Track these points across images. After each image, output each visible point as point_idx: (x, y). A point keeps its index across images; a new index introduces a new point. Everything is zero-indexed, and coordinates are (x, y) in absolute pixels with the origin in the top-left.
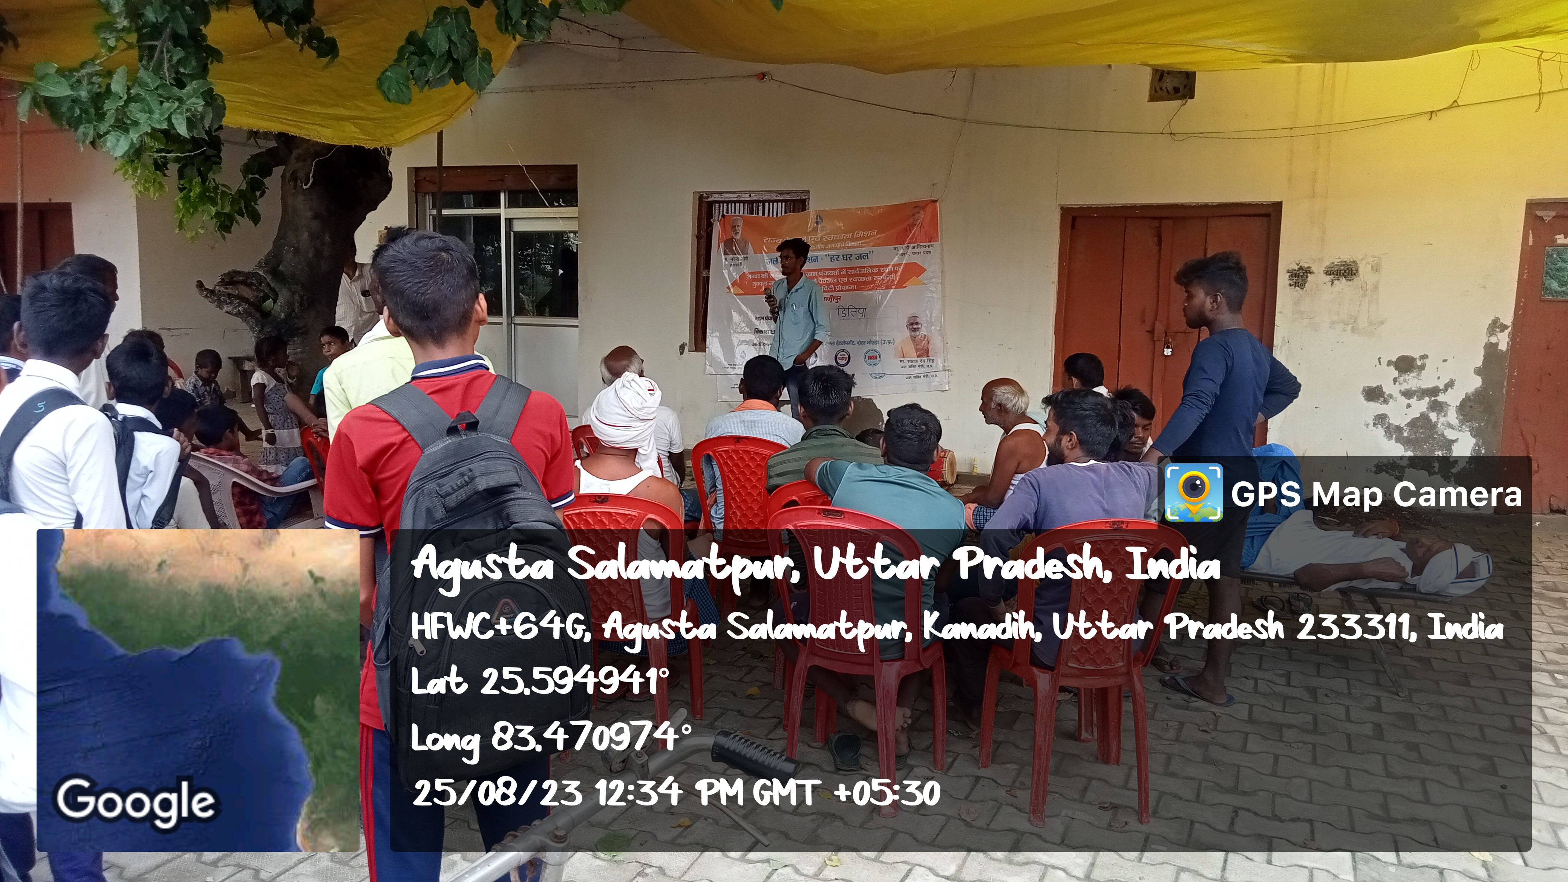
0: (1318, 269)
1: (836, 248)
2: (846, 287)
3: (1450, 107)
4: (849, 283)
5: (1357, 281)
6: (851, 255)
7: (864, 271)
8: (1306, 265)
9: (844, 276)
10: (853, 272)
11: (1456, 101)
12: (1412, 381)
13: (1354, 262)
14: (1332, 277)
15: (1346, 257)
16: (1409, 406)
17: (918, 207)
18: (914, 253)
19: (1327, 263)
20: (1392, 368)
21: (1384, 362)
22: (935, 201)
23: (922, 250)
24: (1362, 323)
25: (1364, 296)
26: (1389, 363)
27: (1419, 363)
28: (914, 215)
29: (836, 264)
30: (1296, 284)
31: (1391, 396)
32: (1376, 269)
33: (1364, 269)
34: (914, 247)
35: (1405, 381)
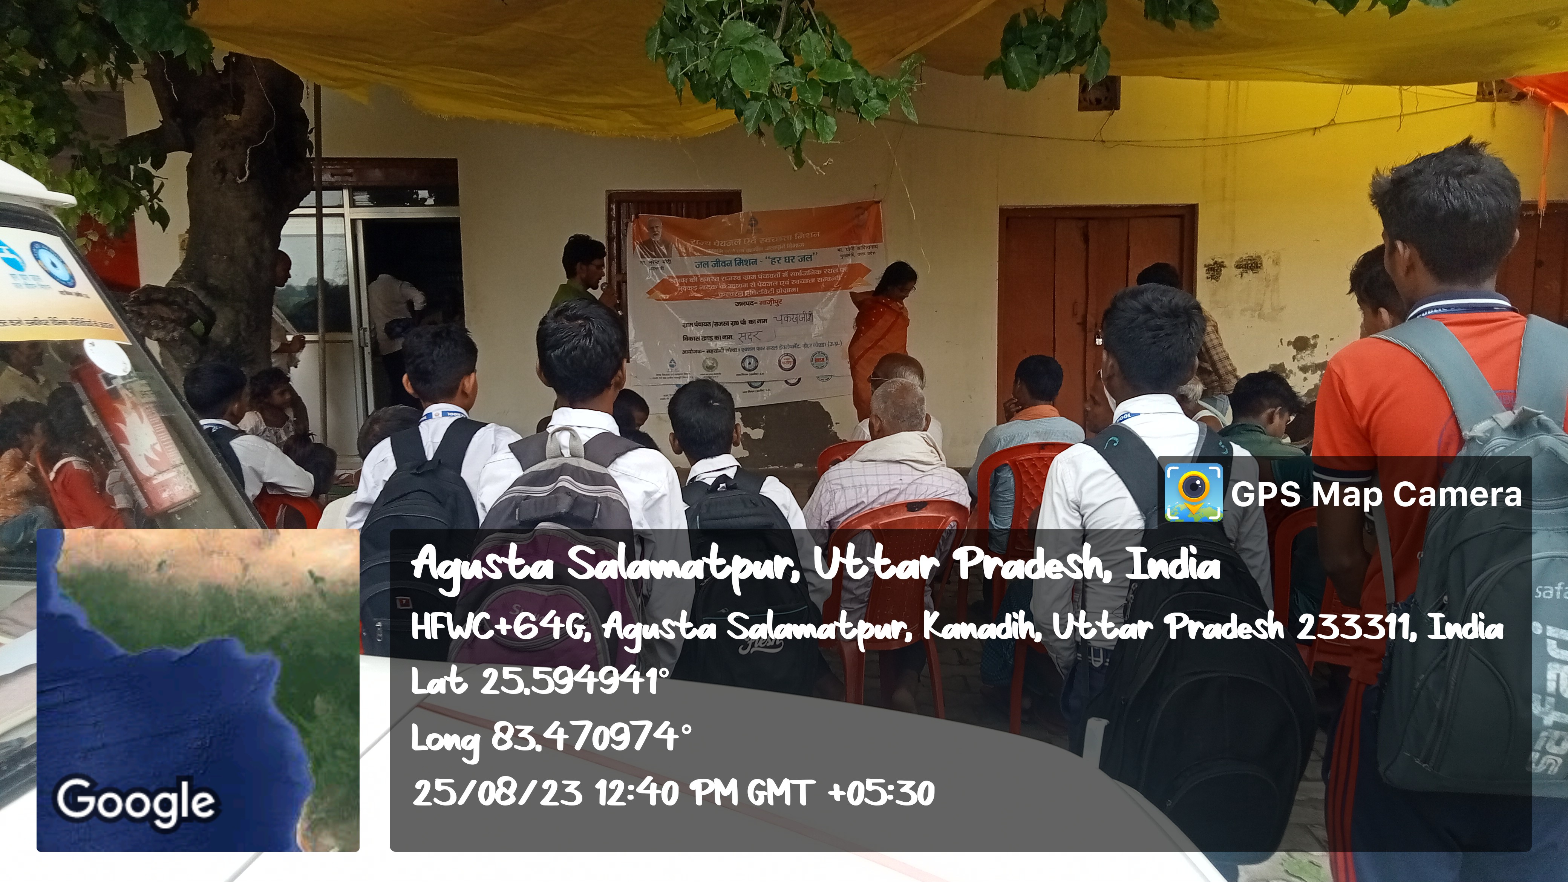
0: (1230, 263)
1: (776, 251)
2: (789, 290)
3: (1329, 125)
4: (791, 286)
5: (1262, 273)
6: (794, 257)
7: (808, 273)
8: (1220, 260)
9: (786, 279)
10: (796, 274)
11: (1333, 120)
12: (1308, 358)
13: (1259, 257)
14: (1241, 270)
15: (1252, 253)
16: (1305, 379)
17: (862, 208)
18: (859, 254)
19: (1237, 258)
20: (1291, 347)
21: (1285, 343)
22: (878, 202)
23: (866, 251)
24: (1267, 309)
25: (1267, 286)
26: (1289, 343)
27: (1312, 342)
28: (858, 216)
29: (776, 267)
30: (1212, 277)
31: (1291, 371)
32: (1276, 263)
33: (1267, 263)
34: (859, 248)
35: (1302, 358)
